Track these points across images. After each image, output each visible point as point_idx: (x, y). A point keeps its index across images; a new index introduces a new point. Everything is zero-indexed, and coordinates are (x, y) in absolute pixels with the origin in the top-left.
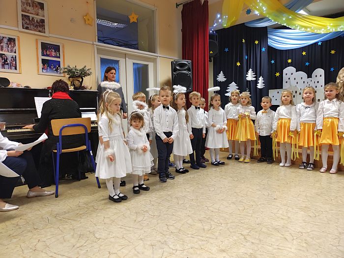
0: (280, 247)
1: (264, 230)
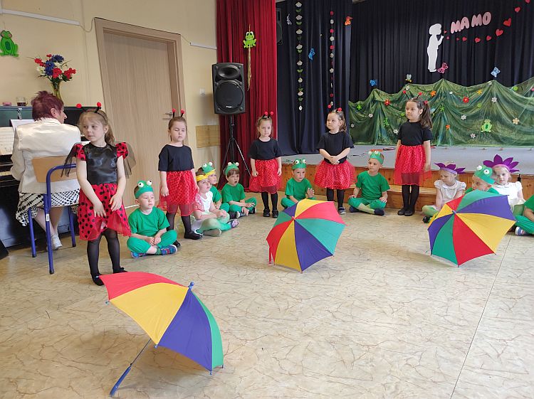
0: (377, 324)
1: (357, 303)
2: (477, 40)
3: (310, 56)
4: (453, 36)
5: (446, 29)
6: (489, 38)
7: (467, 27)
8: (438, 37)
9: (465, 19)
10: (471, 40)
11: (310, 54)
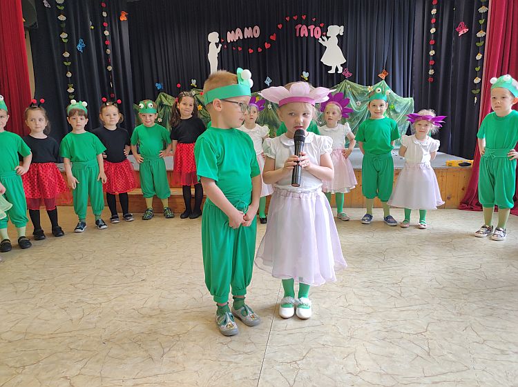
0: (138, 381)
2: (251, 51)
3: (80, 47)
4: (230, 45)
5: (222, 38)
6: (260, 50)
7: (241, 38)
8: (217, 45)
9: (238, 30)
10: (245, 51)
11: (79, 46)
